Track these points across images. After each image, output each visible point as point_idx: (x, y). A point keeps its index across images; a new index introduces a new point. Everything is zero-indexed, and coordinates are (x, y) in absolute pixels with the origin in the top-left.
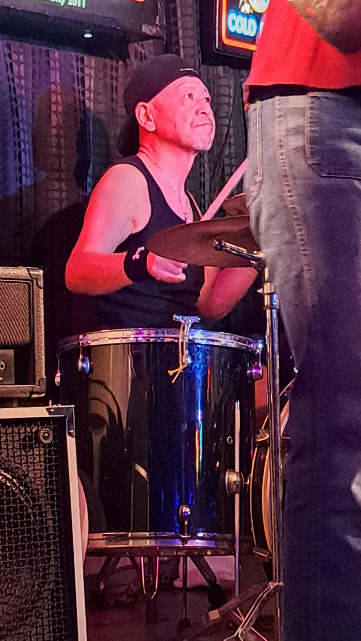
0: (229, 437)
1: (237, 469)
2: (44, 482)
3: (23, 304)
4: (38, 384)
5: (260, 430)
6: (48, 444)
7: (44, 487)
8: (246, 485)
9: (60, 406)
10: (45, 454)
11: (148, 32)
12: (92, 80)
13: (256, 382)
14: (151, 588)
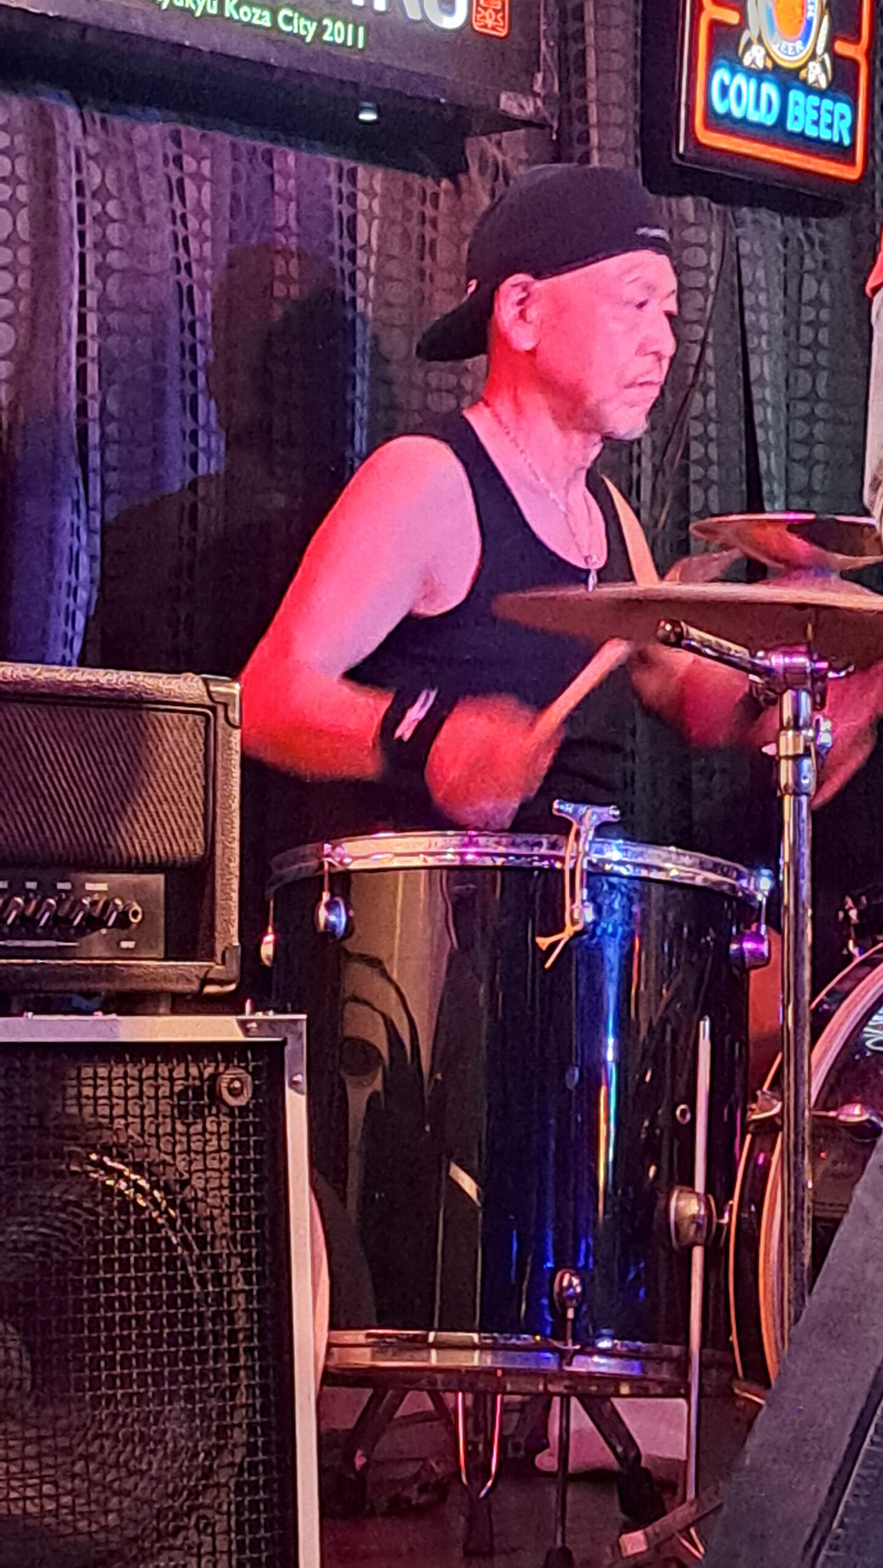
0: (683, 1107)
1: (700, 1184)
2: (227, 1200)
3: (191, 765)
4: (219, 959)
5: (759, 1093)
6: (240, 1108)
7: (227, 1212)
8: (720, 1227)
9: (271, 1015)
10: (232, 1132)
11: (516, 112)
12: (376, 223)
13: (753, 973)
14: (479, 1470)
